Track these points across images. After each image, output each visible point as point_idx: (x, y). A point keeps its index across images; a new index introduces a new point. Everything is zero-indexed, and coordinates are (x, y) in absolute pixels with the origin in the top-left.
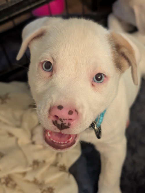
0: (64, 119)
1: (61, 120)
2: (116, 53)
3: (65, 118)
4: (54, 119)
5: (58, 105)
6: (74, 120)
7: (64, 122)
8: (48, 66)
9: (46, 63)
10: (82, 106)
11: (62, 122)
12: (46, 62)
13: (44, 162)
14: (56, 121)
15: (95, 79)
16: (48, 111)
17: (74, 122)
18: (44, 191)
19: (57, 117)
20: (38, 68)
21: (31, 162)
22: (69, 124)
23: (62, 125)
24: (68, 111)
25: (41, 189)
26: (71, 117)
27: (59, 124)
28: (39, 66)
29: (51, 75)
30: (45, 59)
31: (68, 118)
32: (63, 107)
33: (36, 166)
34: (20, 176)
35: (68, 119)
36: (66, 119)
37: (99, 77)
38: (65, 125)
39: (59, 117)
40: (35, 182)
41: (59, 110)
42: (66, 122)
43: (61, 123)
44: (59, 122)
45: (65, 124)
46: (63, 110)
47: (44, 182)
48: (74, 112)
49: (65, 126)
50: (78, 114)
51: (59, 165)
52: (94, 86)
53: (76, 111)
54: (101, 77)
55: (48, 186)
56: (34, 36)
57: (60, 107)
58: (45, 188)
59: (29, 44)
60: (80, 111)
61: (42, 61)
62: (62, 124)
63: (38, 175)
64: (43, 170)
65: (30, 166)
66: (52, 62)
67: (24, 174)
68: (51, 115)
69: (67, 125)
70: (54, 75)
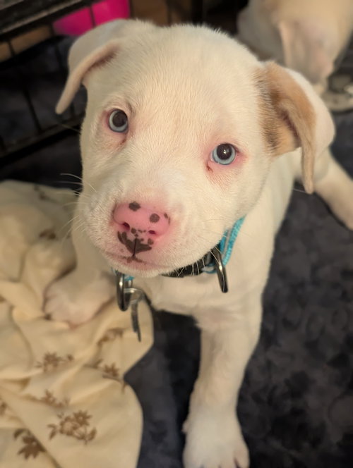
0: (140, 231)
1: (133, 231)
2: (271, 110)
3: (142, 229)
4: (122, 230)
5: (130, 202)
6: (161, 234)
7: (141, 236)
8: (120, 121)
9: (116, 114)
10: (180, 208)
11: (137, 235)
12: (116, 112)
13: (70, 358)
14: (125, 235)
15: (216, 156)
16: (110, 211)
17: (161, 237)
18: (67, 419)
19: (126, 225)
20: (98, 125)
21: (40, 358)
22: (150, 242)
23: (136, 243)
24: (149, 215)
25: (60, 417)
26: (154, 227)
27: (129, 241)
28: (101, 119)
29: (124, 141)
30: (115, 105)
31: (149, 228)
32: (141, 206)
33: (50, 367)
34: (15, 388)
35: (148, 230)
36: (145, 231)
37: (225, 153)
38: (142, 243)
39: (131, 226)
40: (48, 400)
41: (132, 211)
42: (145, 237)
43: (135, 237)
44: (131, 237)
45: (142, 240)
46: (139, 211)
47: (67, 401)
48: (162, 218)
49: (142, 245)
50: (169, 222)
51: (102, 365)
52: (211, 170)
53: (166, 215)
54: (228, 151)
55: (76, 411)
56: (94, 61)
57: (134, 206)
58: (68, 413)
59: (82, 78)
60: (175, 216)
61: (108, 109)
62: (136, 240)
63: (56, 385)
64: (67, 375)
65: (39, 367)
66: (127, 112)
67: (25, 382)
68: (115, 221)
69: (145, 242)
70: (129, 141)
